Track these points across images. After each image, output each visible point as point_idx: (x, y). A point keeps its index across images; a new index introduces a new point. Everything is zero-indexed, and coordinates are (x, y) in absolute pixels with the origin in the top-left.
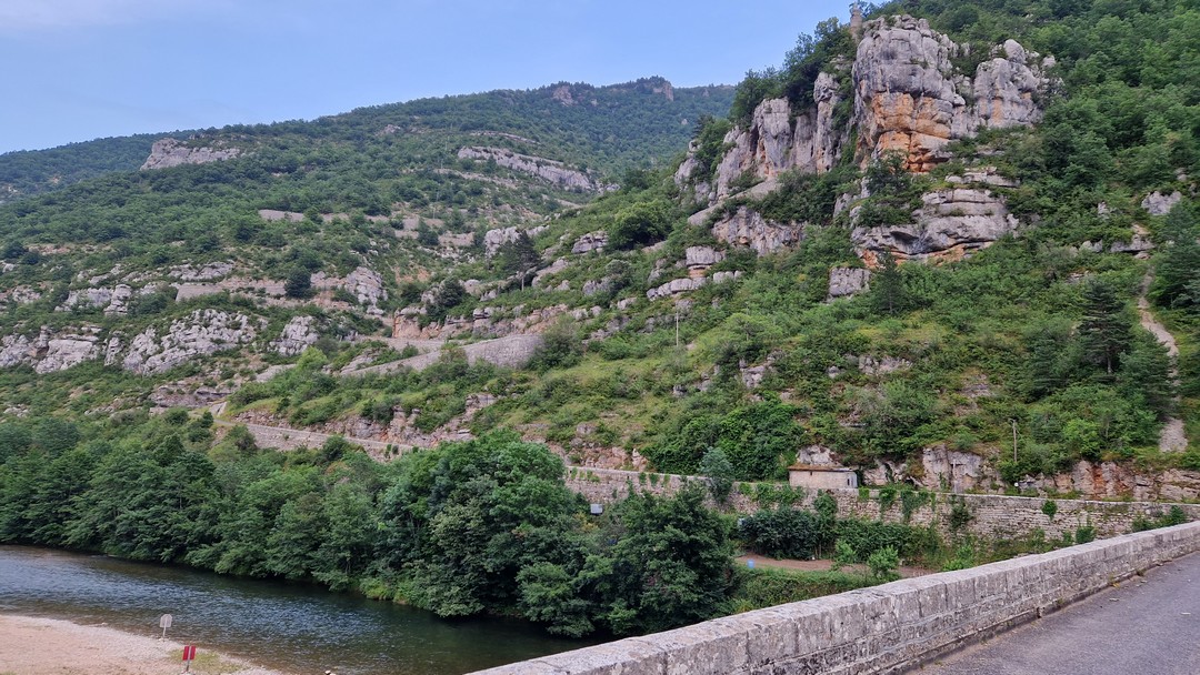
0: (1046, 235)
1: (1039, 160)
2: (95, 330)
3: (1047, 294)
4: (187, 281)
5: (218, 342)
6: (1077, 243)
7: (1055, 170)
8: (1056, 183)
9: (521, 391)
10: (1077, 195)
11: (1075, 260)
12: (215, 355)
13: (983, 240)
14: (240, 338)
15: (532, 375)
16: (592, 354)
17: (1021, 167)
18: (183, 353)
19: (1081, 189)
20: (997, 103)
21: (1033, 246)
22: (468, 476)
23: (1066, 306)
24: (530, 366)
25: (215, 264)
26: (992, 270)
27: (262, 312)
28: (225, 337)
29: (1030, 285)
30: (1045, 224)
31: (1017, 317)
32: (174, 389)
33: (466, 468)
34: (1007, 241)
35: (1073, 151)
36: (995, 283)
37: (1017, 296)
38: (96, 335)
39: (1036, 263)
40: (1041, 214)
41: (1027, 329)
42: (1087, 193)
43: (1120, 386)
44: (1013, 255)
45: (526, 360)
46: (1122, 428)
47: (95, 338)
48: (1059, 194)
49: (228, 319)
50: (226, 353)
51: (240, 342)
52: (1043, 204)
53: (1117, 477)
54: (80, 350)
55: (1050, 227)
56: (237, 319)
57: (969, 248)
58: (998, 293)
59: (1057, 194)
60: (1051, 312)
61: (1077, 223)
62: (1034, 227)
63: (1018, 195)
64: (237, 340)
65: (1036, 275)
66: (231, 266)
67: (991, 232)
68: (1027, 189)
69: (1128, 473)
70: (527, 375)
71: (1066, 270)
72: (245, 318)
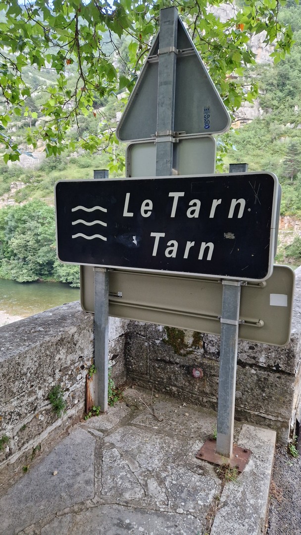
0: (274, 119)
1: (275, 82)
3: (271, 146)
6: (285, 124)
7: (280, 87)
8: (280, 94)
9: (38, 182)
10: (288, 101)
11: (284, 131)
13: (248, 119)
15: (43, 174)
16: (72, 164)
17: (267, 85)
19: (289, 98)
20: (260, 50)
21: (268, 124)
22: (25, 222)
23: (278, 152)
24: (42, 169)
26: (251, 133)
29: (266, 141)
30: (274, 113)
31: (259, 156)
33: (24, 218)
34: (258, 121)
35: (288, 79)
36: (252, 140)
37: (260, 146)
39: (269, 131)
40: (273, 109)
41: (263, 161)
42: (292, 100)
43: (295, 186)
44: (260, 127)
45: (39, 166)
46: (294, 203)
48: (281, 100)
52: (274, 104)
53: (289, 222)
55: (275, 115)
57: (243, 123)
58: (253, 144)
59: (280, 100)
60: (272, 154)
61: (286, 114)
62: (269, 115)
63: (264, 99)
65: (268, 137)
67: (252, 116)
68: (269, 96)
69: (293, 220)
70: (40, 174)
71: (280, 135)
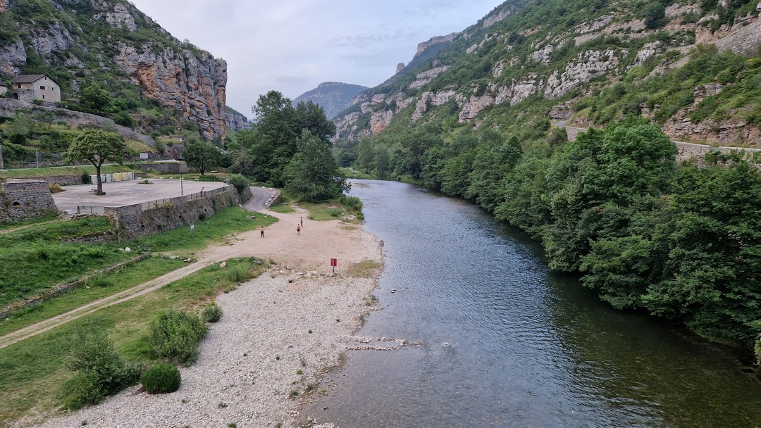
2: (534, 77)
4: (584, 34)
5: (593, 72)
12: (591, 81)
14: (607, 67)
18: (572, 83)
25: (601, 17)
27: (625, 46)
28: (598, 68)
32: (563, 107)
38: (535, 79)
47: (534, 81)
49: (600, 55)
50: (597, 79)
51: (608, 69)
54: (528, 89)
56: (607, 53)
64: (606, 69)
66: (612, 16)
72: (612, 52)
